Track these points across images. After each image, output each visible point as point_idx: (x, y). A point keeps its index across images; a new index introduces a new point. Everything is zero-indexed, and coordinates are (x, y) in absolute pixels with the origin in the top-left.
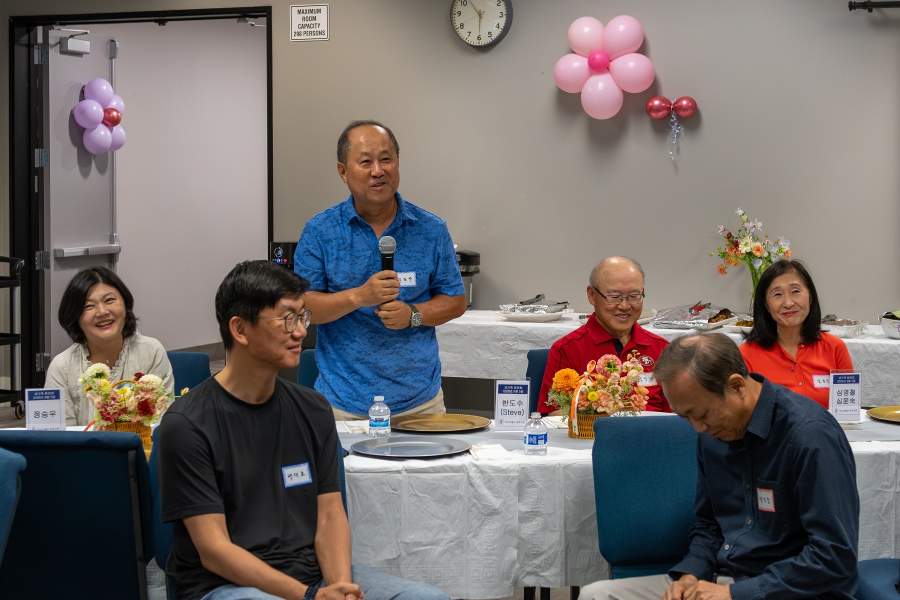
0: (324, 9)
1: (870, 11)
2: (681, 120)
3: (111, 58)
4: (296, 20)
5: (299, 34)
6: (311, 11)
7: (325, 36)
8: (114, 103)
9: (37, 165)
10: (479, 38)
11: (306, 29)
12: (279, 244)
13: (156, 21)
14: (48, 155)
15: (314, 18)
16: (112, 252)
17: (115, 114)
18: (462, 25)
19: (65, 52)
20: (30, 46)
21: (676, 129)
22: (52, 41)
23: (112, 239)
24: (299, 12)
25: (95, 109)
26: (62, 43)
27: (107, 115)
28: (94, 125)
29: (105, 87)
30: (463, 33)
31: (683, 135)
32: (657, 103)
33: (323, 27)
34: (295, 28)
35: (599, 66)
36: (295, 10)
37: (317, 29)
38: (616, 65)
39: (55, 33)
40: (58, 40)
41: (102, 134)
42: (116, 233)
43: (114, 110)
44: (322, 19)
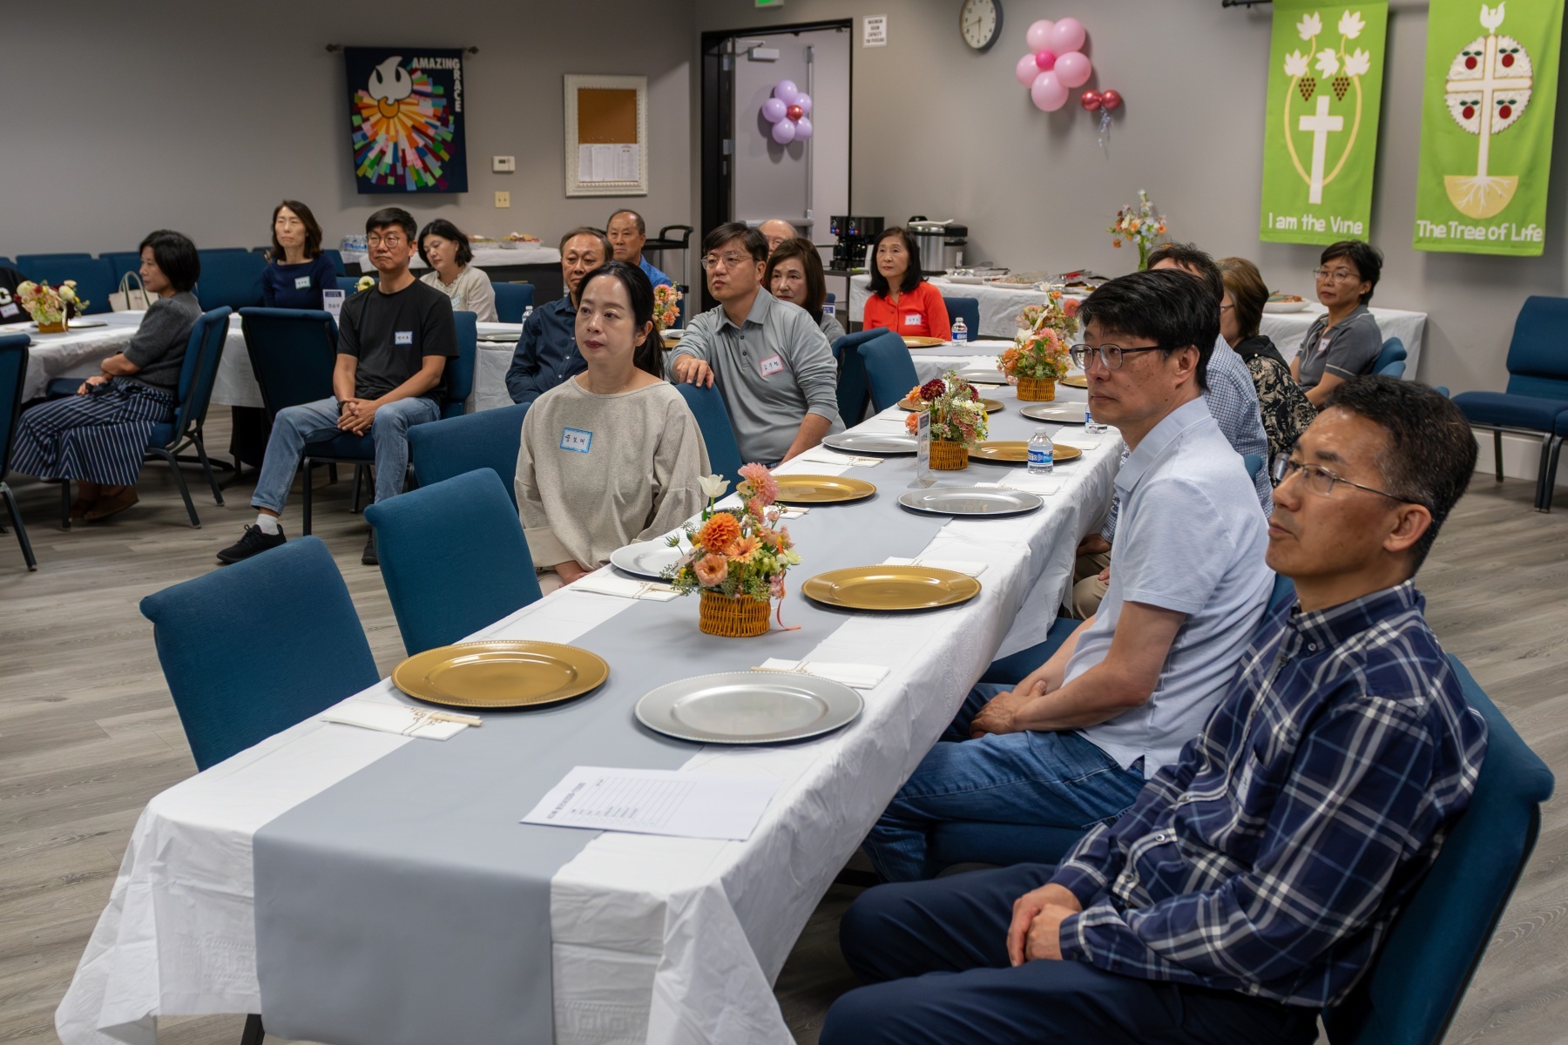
0: (884, 19)
1: (1249, 6)
2: (1111, 112)
3: (808, 63)
4: (867, 29)
5: (869, 41)
6: (876, 22)
7: (884, 43)
8: (802, 101)
9: (726, 152)
10: (978, 42)
11: (874, 37)
12: (853, 219)
13: (792, 32)
14: (734, 145)
15: (878, 28)
16: (805, 225)
17: (797, 110)
18: (968, 31)
19: (751, 59)
20: (720, 56)
21: (1106, 119)
22: (738, 51)
23: (806, 214)
24: (870, 22)
25: (778, 106)
26: (749, 52)
27: (790, 111)
28: (779, 120)
29: (790, 88)
30: (968, 37)
31: (1112, 124)
32: (1089, 95)
33: (884, 35)
34: (866, 37)
35: (1047, 63)
36: (866, 21)
37: (879, 37)
38: (1059, 63)
39: (742, 44)
40: (746, 49)
41: (786, 128)
42: (811, 209)
43: (797, 106)
44: (883, 27)
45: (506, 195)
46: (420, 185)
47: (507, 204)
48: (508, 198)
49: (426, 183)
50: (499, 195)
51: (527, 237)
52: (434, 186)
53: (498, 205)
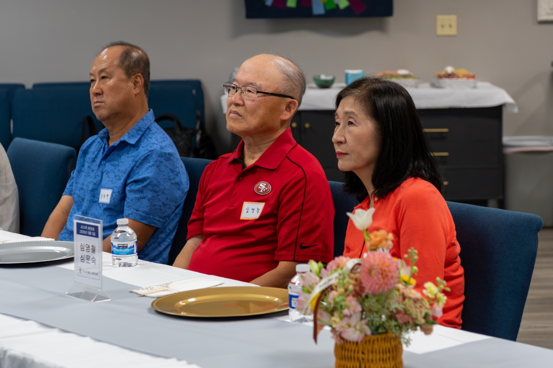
45: (452, 19)
46: (330, 7)
47: (453, 31)
48: (454, 24)
49: (337, 6)
50: (442, 19)
51: (462, 72)
52: (347, 9)
53: (440, 31)
